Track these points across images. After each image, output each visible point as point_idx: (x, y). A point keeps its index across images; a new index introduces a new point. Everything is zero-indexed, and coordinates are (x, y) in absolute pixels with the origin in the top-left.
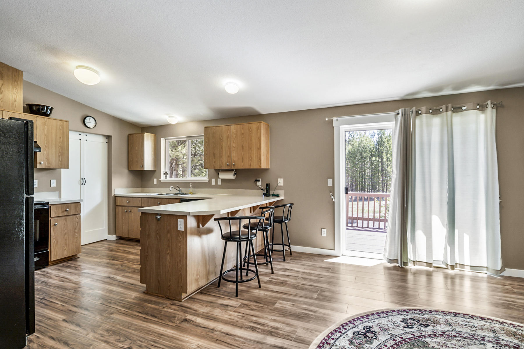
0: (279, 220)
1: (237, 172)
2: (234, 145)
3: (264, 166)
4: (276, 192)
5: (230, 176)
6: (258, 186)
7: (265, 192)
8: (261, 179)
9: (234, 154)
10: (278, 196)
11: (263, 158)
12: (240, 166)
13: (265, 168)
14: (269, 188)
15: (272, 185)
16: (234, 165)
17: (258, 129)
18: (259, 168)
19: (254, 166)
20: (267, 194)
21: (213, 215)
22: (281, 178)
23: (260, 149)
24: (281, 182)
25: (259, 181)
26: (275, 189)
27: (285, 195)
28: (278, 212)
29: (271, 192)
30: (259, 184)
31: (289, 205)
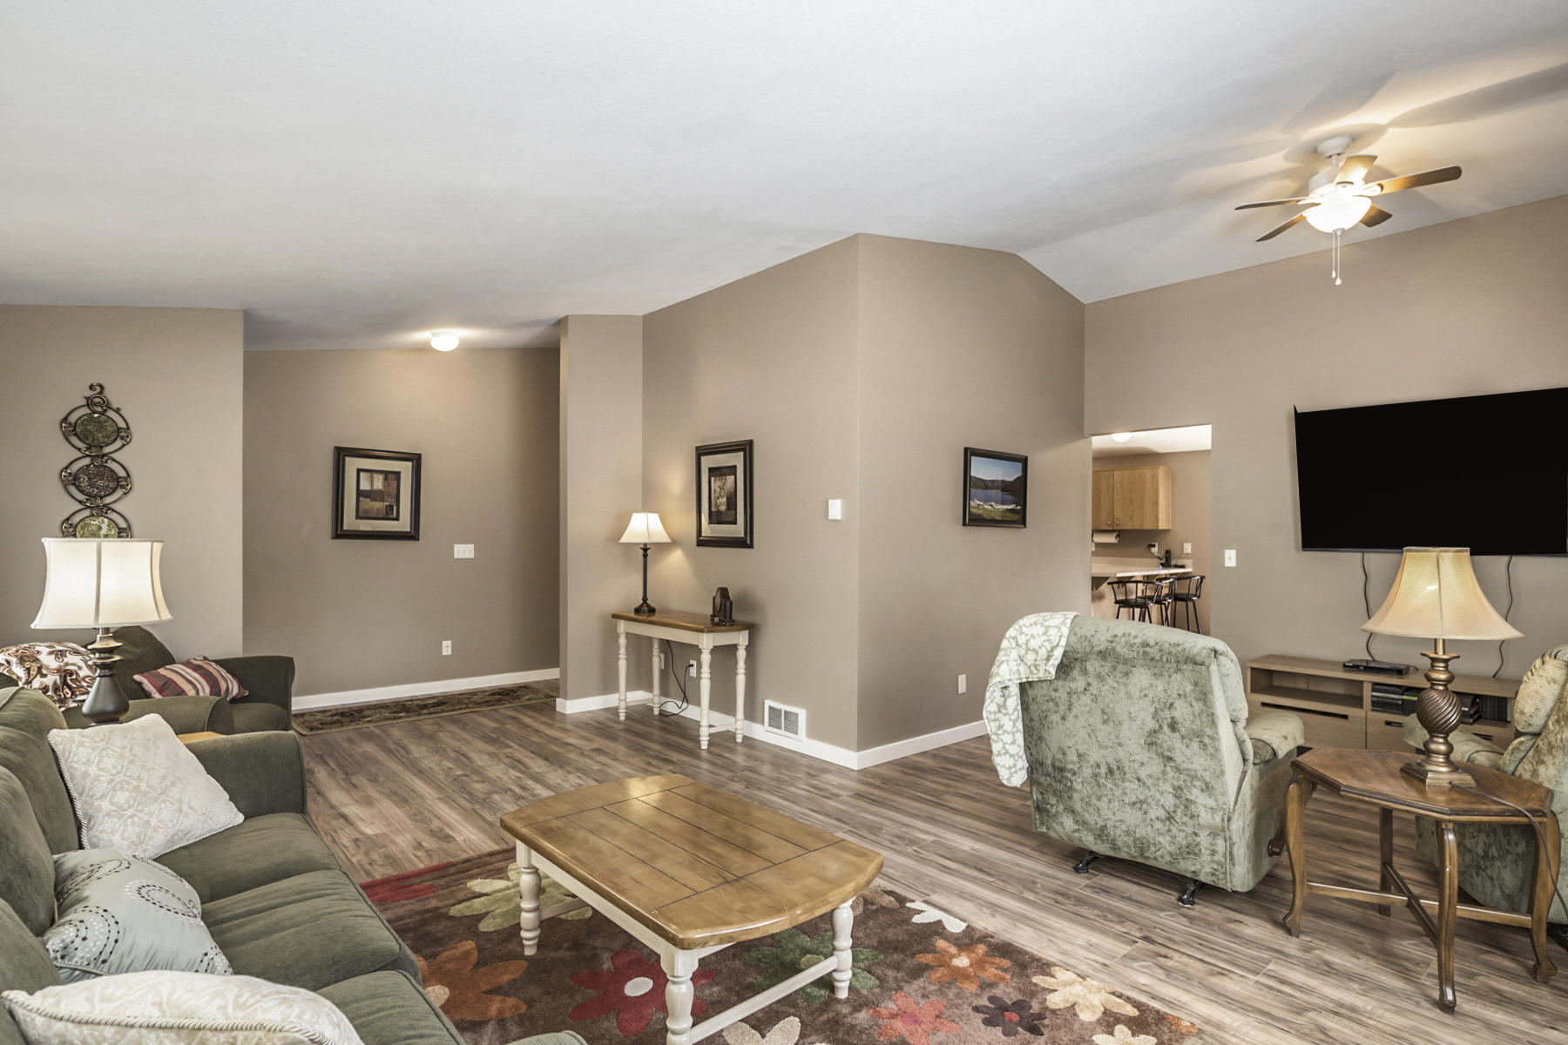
0: (1185, 598)
1: (1120, 534)
2: (1118, 497)
3: (1162, 526)
4: (1180, 562)
5: (1112, 539)
6: (1153, 554)
7: (1163, 561)
8: (1157, 544)
9: (1117, 509)
10: (1183, 567)
11: (1162, 516)
12: (1128, 525)
13: (1164, 528)
14: (1170, 555)
15: (1175, 551)
16: (1117, 525)
17: (1155, 477)
18: (1154, 528)
19: (1148, 526)
20: (1167, 565)
21: (1107, 578)
22: (1187, 542)
23: (1156, 503)
24: (1188, 548)
25: (1154, 546)
26: (1179, 558)
27: (1194, 567)
28: (1181, 589)
29: (1173, 562)
30: (1155, 550)
31: (1198, 577)
